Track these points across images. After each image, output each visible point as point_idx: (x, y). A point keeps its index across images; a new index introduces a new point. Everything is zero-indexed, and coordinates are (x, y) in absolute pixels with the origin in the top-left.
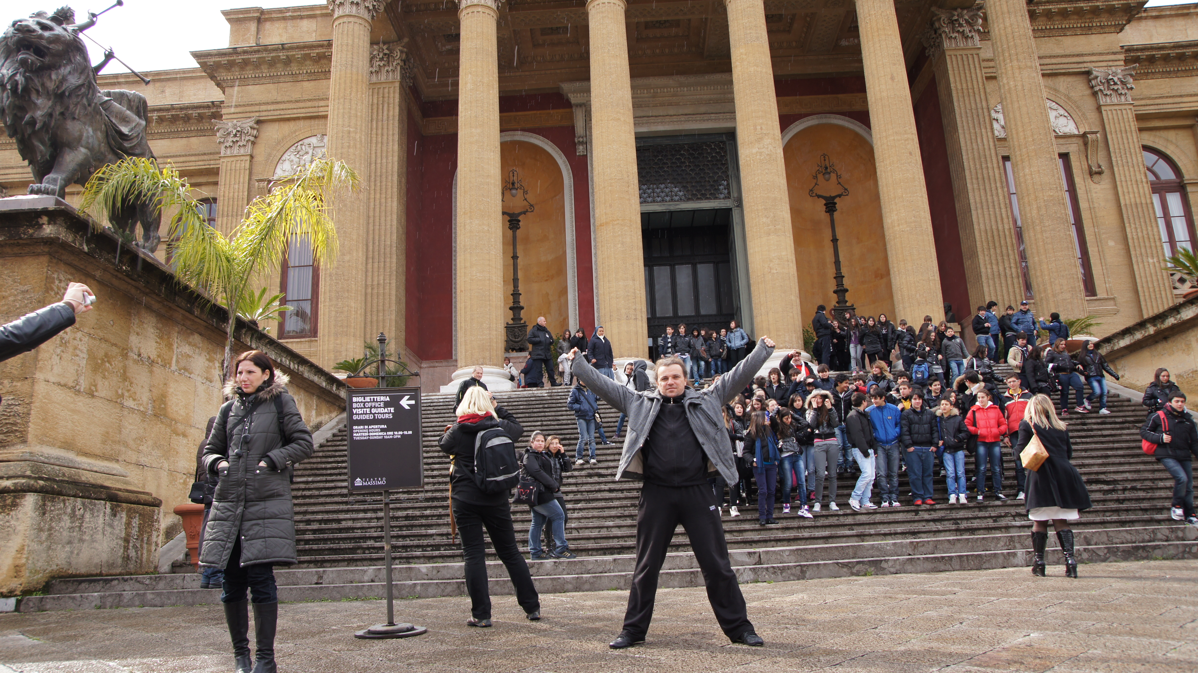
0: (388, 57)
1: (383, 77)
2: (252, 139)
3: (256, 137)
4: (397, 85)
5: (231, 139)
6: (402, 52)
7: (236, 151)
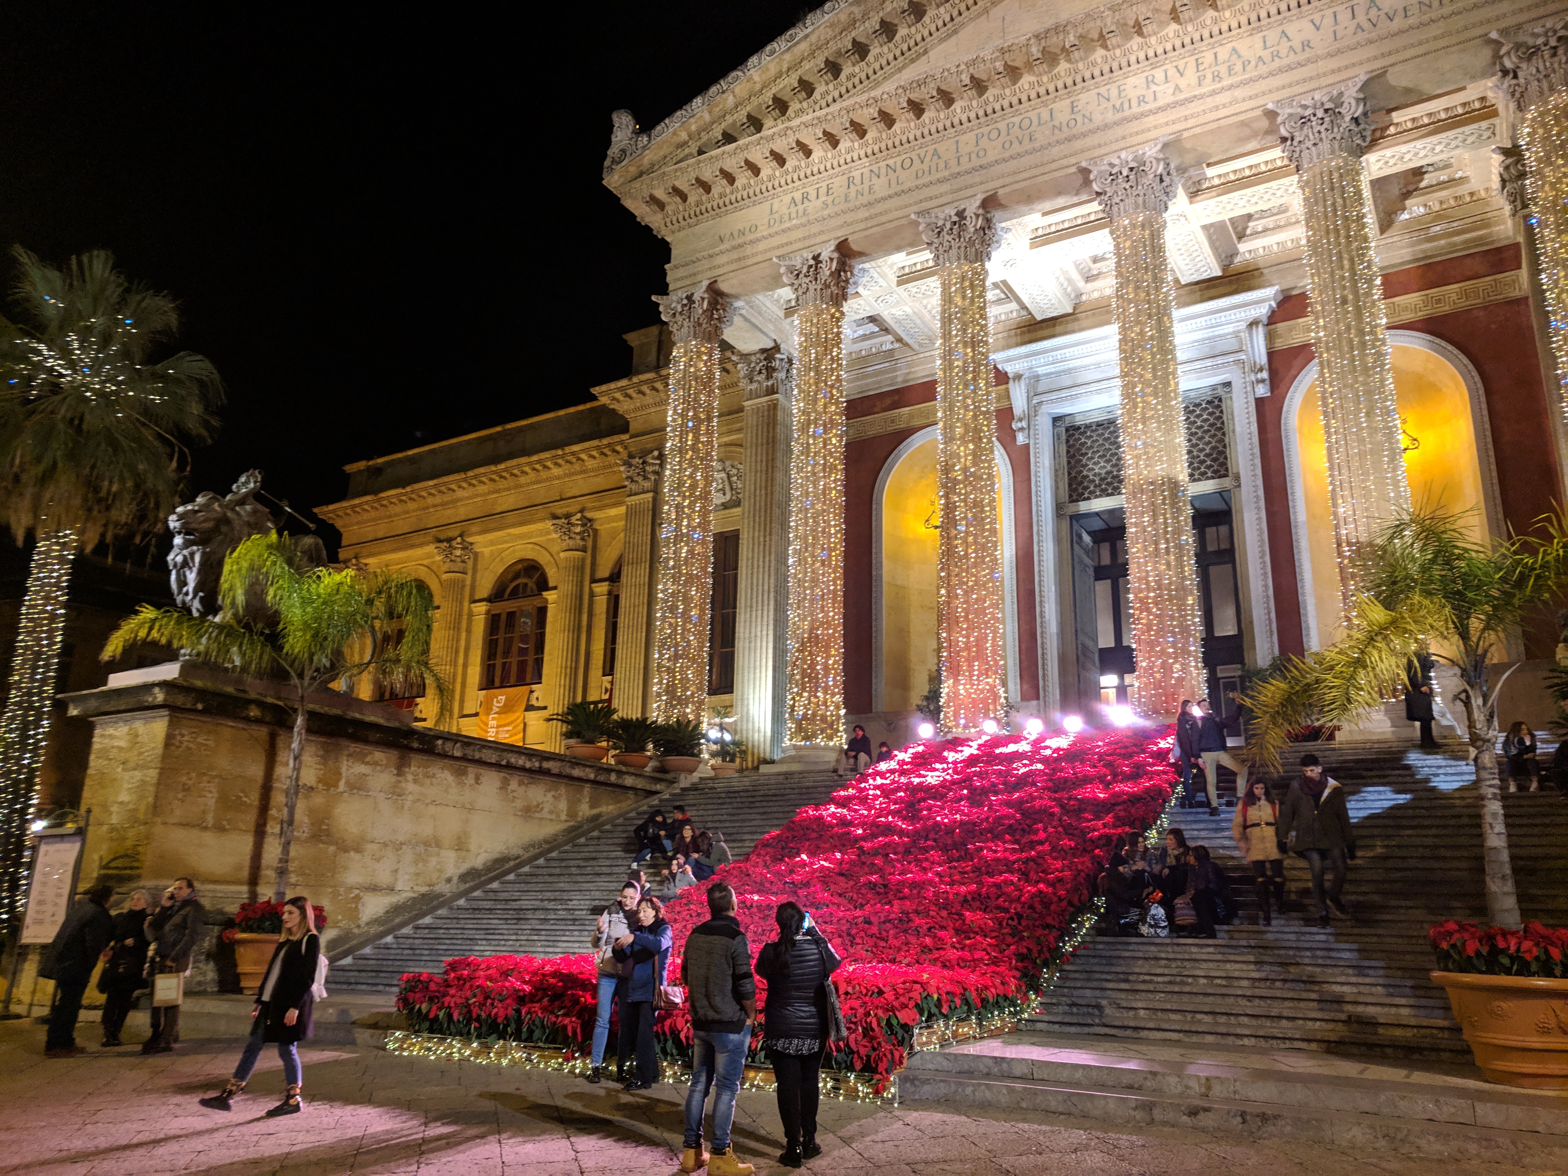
0: (765, 368)
1: (763, 393)
2: (653, 475)
3: (658, 473)
7: (639, 489)
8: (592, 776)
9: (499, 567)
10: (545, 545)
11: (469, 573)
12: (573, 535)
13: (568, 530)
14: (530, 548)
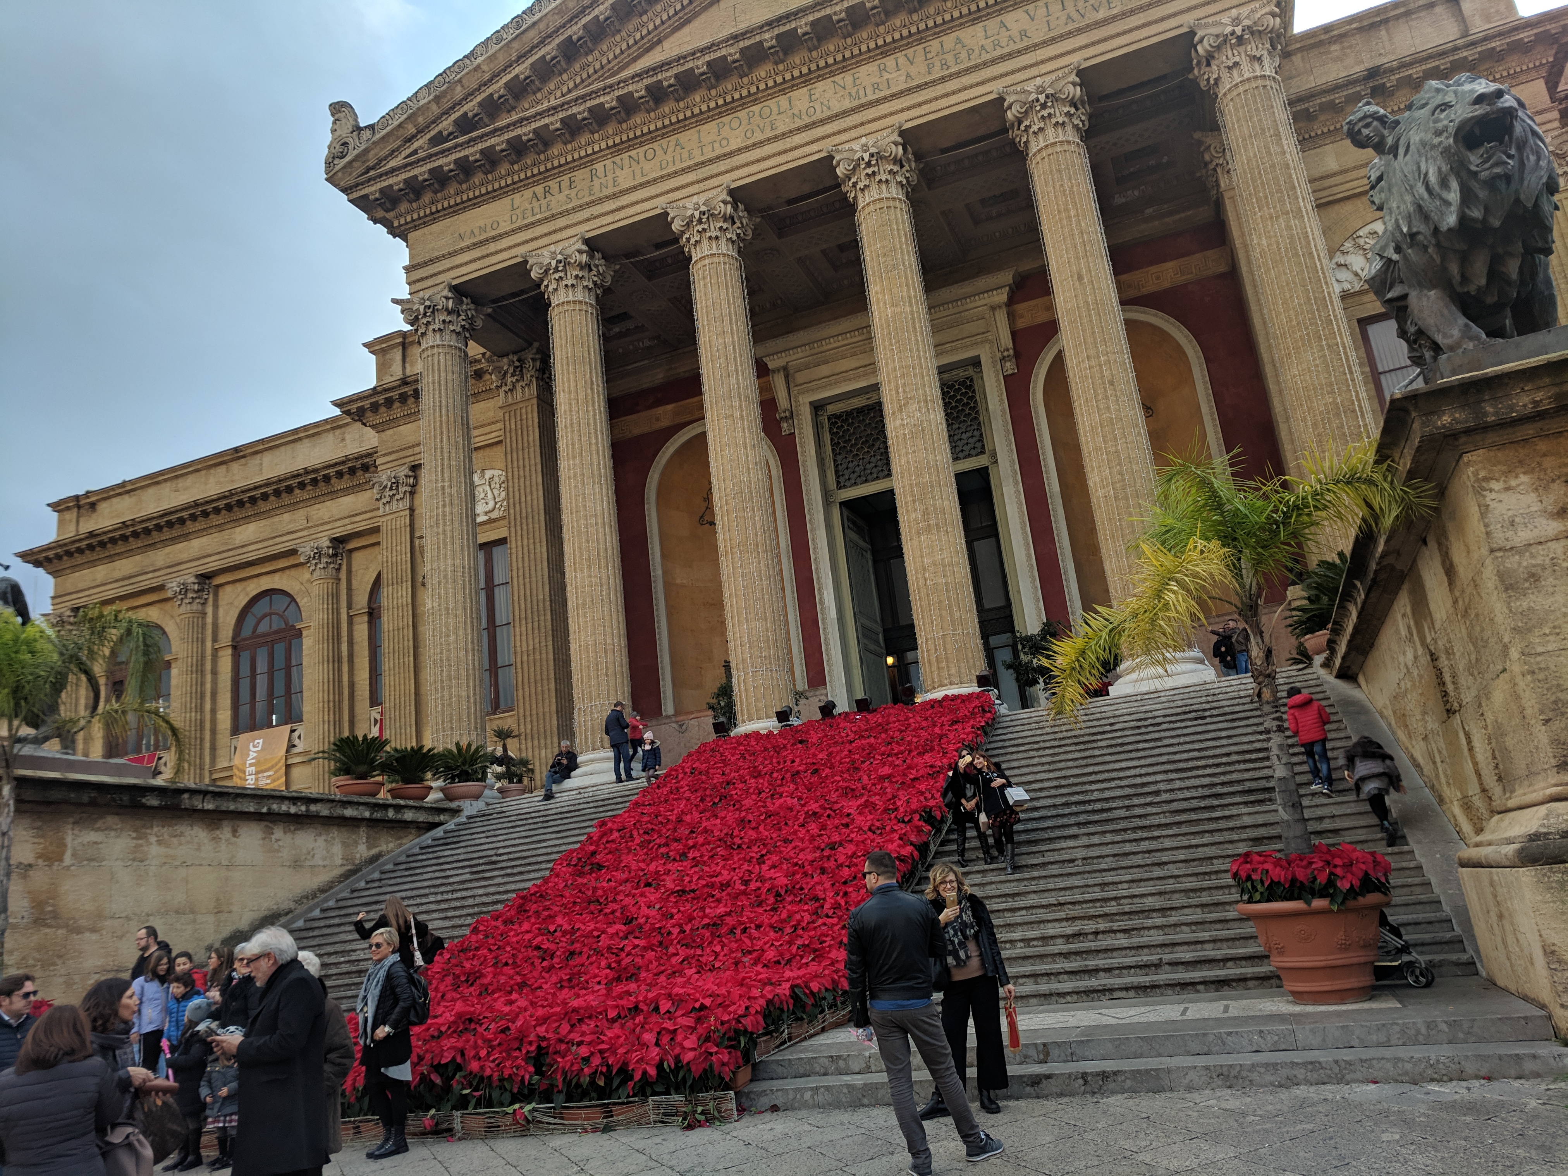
0: (519, 369)
1: (518, 394)
2: (408, 489)
3: (413, 486)
4: (535, 401)
5: (388, 493)
6: (533, 360)
7: (394, 506)
8: (367, 814)
9: (243, 601)
10: (293, 572)
11: (209, 610)
12: (324, 560)
13: (319, 554)
14: (277, 576)
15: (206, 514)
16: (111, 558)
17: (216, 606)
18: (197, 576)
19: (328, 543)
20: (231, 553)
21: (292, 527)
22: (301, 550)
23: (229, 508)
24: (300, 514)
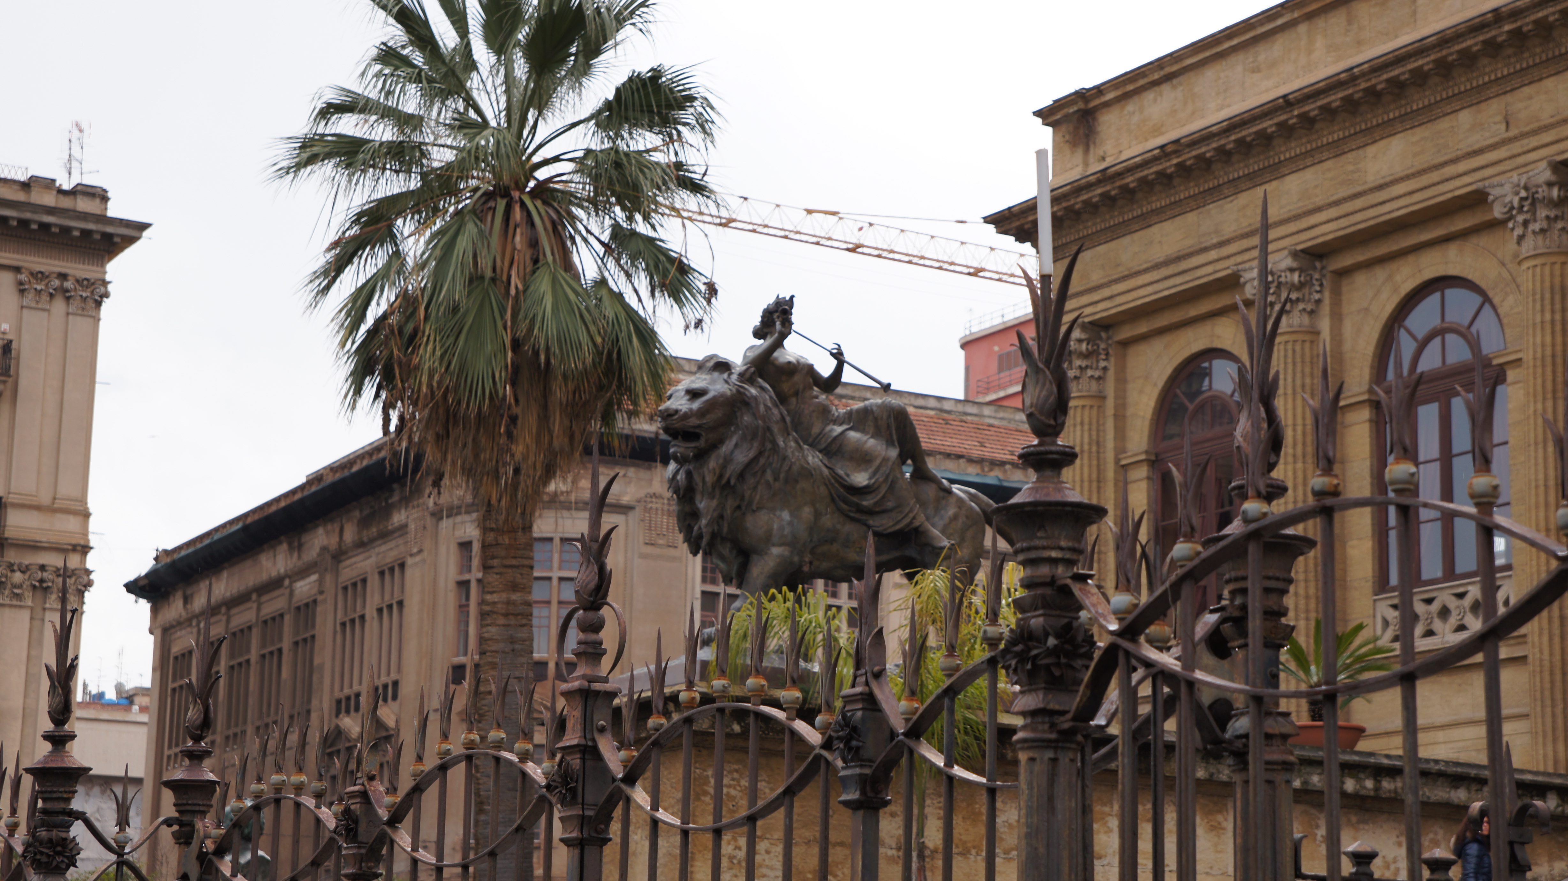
9: (1387, 304)
10: (1484, 240)
11: (1325, 325)
12: (1542, 213)
13: (1532, 201)
14: (1452, 250)
15: (1307, 121)
16: (1145, 221)
17: (1337, 317)
18: (1295, 254)
19: (1548, 175)
20: (1359, 203)
21: (1477, 140)
22: (1494, 192)
23: (1351, 106)
24: (1493, 110)
